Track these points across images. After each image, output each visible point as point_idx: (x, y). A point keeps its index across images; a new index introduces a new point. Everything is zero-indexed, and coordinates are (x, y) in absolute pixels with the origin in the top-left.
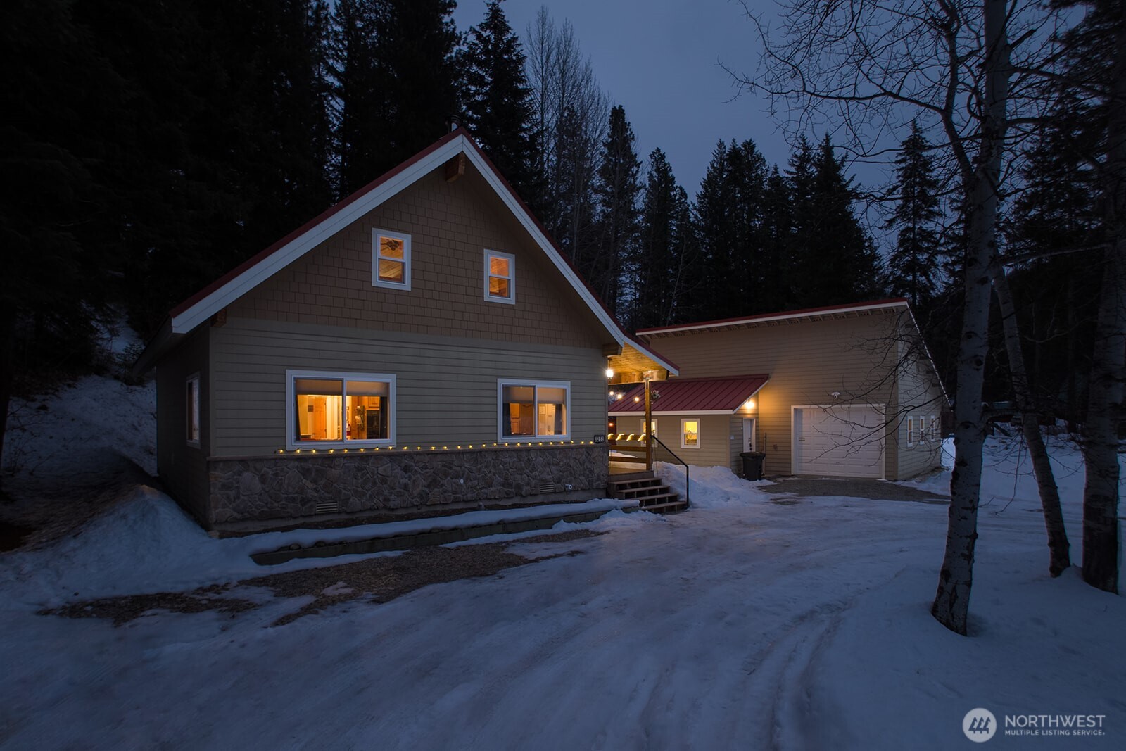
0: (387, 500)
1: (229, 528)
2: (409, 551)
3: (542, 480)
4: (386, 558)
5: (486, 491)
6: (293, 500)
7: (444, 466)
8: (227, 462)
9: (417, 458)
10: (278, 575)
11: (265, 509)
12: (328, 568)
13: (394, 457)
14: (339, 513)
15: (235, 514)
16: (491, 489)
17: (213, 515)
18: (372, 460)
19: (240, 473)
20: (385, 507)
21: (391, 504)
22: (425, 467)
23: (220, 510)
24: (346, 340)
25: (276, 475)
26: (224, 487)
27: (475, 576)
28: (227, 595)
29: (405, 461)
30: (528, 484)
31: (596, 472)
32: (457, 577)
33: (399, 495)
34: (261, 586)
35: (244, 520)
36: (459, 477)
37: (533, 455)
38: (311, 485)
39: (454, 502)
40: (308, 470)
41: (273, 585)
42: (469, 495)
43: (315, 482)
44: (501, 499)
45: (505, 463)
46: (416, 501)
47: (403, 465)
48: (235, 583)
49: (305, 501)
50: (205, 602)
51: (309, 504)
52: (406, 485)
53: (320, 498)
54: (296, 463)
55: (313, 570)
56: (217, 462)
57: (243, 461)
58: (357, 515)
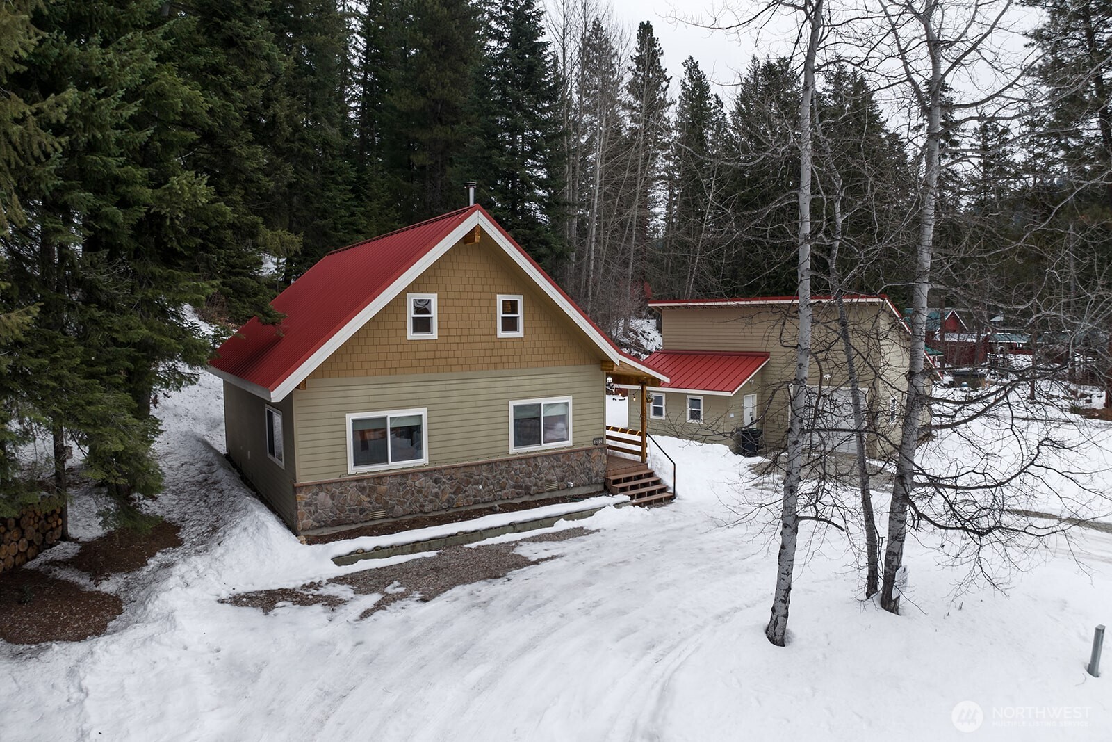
0: (422, 506)
1: (311, 533)
2: (441, 551)
3: (547, 481)
4: (425, 559)
5: (500, 493)
6: (354, 510)
7: (466, 476)
8: (308, 486)
9: (444, 472)
10: (352, 574)
11: (335, 518)
12: (385, 568)
13: (426, 473)
14: (387, 518)
15: (315, 524)
16: (505, 491)
17: (300, 525)
18: (410, 476)
19: (317, 494)
20: (421, 511)
21: (426, 509)
22: (451, 478)
23: (304, 521)
24: (388, 386)
25: (342, 493)
26: (307, 504)
27: (490, 577)
28: (322, 591)
29: (436, 475)
30: (535, 485)
31: (595, 470)
32: (478, 579)
33: (431, 501)
34: (343, 584)
35: (321, 527)
36: (478, 484)
37: (539, 460)
38: (367, 499)
39: (475, 503)
40: (364, 488)
41: (351, 583)
42: (487, 498)
43: (369, 496)
44: (512, 498)
45: (516, 470)
46: (445, 505)
47: (434, 478)
48: (325, 581)
49: (362, 511)
50: (310, 597)
51: (366, 513)
52: (436, 493)
53: (373, 508)
54: (355, 483)
55: (374, 570)
56: (301, 487)
57: (319, 485)
58: (401, 519)
